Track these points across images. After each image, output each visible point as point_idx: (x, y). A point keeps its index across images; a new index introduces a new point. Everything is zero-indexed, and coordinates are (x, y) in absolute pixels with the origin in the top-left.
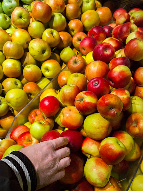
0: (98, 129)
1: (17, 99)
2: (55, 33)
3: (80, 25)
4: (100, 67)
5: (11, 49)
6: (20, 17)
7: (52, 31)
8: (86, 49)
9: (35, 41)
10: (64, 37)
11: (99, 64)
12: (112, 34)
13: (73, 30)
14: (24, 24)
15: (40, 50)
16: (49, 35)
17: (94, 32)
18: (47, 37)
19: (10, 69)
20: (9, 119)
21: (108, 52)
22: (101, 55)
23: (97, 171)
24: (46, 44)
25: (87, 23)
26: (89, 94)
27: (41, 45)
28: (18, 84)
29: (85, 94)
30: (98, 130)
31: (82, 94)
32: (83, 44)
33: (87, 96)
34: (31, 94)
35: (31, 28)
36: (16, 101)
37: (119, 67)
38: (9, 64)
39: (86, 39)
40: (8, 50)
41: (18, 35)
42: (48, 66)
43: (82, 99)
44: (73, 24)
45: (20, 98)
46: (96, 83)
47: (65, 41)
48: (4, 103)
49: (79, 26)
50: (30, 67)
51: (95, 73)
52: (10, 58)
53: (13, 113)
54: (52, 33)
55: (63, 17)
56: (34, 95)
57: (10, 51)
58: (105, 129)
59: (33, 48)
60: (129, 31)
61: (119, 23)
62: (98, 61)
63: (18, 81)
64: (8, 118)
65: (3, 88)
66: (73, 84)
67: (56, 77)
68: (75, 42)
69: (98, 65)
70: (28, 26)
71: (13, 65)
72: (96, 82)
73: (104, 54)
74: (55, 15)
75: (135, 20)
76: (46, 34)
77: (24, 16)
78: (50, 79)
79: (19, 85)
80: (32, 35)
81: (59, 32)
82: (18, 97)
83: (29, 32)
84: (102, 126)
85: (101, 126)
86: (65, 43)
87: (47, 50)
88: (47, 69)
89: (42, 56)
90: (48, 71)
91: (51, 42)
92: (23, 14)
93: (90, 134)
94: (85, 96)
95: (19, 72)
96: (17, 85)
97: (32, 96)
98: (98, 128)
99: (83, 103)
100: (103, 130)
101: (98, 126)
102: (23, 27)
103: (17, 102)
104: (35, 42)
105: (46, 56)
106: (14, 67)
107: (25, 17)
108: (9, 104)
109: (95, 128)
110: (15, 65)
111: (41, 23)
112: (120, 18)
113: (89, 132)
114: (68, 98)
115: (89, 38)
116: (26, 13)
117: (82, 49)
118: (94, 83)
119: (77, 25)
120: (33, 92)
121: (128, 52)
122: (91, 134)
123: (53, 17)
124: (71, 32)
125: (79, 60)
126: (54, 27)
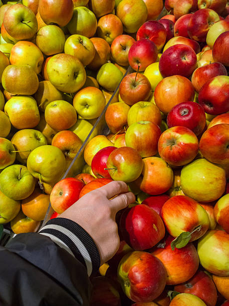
0: (211, 185)
1: (51, 163)
2: (86, 41)
3: (118, 23)
4: (182, 85)
5: (20, 79)
6: (21, 20)
7: (80, 38)
8: (143, 60)
9: (58, 58)
10: (99, 45)
11: (179, 81)
12: (175, 31)
13: (108, 34)
14: (29, 32)
15: (70, 74)
16: (76, 46)
17: (149, 31)
18: (74, 49)
19: (22, 114)
20: (38, 200)
21: (187, 59)
22: (177, 65)
23: (225, 250)
24: (78, 61)
25: (129, 19)
26: (184, 131)
27: (70, 64)
28: (39, 137)
29: (177, 132)
30: (212, 187)
31: (170, 133)
32: (137, 54)
33: (181, 134)
34: (68, 151)
35: (42, 37)
36: (51, 166)
37: (219, 79)
38: (17, 106)
39: (139, 45)
40: (14, 81)
41: (22, 53)
42: (86, 99)
43: (172, 141)
44: (106, 24)
45: (55, 160)
46: (185, 112)
47: (102, 52)
48: (26, 175)
49: (117, 26)
50: (55, 105)
51: (176, 97)
52: (16, 95)
53: (42, 188)
54: (81, 42)
55: (91, 13)
56: (73, 151)
57: (18, 83)
58: (221, 181)
59: (58, 72)
60: (208, 21)
61: (180, 13)
62: (175, 76)
63: (38, 133)
64: (35, 200)
65: (16, 150)
66: (144, 121)
67: (102, 114)
68: (117, 54)
69: (178, 83)
70: (36, 34)
71: (27, 105)
72: (185, 110)
73: (181, 63)
74: (78, 11)
75: (208, 4)
76: (71, 44)
77: (27, 17)
78: (90, 121)
79: (41, 139)
80: (46, 50)
81: (89, 38)
82: (53, 158)
83: (39, 46)
84: (216, 178)
85: (214, 178)
86: (102, 56)
87: (80, 72)
88: (85, 105)
89: (75, 82)
90: (87, 108)
91: (83, 57)
92: (26, 15)
93: (198, 194)
94: (178, 135)
95: (37, 117)
96: (39, 139)
97: (71, 155)
98: (211, 183)
99: (179, 147)
100: (219, 185)
101: (210, 180)
102: (27, 37)
103: (52, 169)
104: (59, 60)
105: (81, 82)
106: (28, 110)
107: (29, 19)
108: (36, 175)
109: (206, 183)
110: (30, 106)
111: (58, 27)
112: (182, 4)
113: (195, 193)
114: (144, 144)
115: (143, 42)
116: (30, 11)
117: (134, 62)
118: (182, 112)
119: (114, 23)
120: (72, 147)
121: (222, 54)
122: (200, 194)
123: (75, 14)
124: (105, 37)
125: (140, 80)
126: (79, 31)
